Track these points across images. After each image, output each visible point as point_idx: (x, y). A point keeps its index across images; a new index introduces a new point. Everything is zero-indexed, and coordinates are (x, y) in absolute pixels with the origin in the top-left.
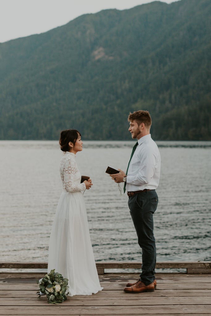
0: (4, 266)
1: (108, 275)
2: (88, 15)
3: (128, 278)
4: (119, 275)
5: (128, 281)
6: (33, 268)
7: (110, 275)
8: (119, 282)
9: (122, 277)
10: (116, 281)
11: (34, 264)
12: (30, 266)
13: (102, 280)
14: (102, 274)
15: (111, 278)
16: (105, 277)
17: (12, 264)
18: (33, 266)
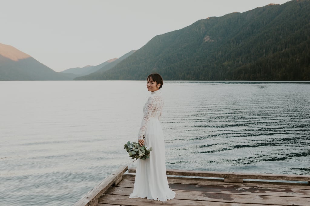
0: (169, 174)
1: (246, 183)
2: (202, 20)
3: (264, 188)
4: (255, 185)
5: (265, 192)
6: (190, 176)
7: (247, 183)
8: (258, 192)
9: (258, 186)
10: (256, 191)
11: (190, 172)
12: (187, 174)
13: (243, 189)
14: (242, 183)
15: (250, 187)
16: (245, 185)
17: (174, 172)
18: (189, 174)
